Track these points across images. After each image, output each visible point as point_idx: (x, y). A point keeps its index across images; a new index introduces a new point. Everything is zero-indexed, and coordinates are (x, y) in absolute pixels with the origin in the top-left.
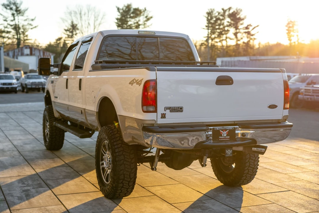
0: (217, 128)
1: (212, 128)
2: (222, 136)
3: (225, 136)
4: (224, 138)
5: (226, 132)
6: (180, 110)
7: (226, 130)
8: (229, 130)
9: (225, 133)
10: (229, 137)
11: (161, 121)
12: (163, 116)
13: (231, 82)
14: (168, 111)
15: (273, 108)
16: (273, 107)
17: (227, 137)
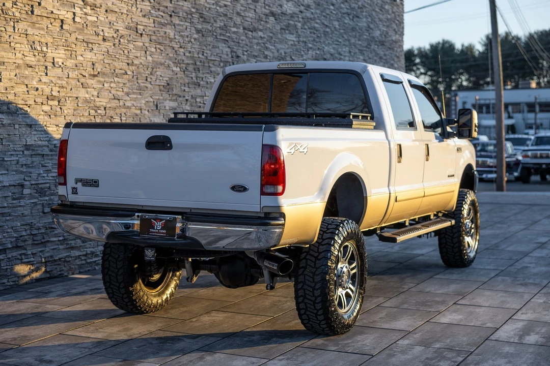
0: (147, 216)
1: (140, 214)
2: (154, 229)
3: (159, 230)
4: (157, 233)
5: (161, 223)
6: (94, 183)
7: (161, 220)
8: (166, 220)
9: (159, 225)
10: (165, 231)
11: (72, 198)
12: (75, 191)
13: (169, 145)
14: (80, 184)
15: (240, 191)
16: (240, 189)
17: (162, 231)
